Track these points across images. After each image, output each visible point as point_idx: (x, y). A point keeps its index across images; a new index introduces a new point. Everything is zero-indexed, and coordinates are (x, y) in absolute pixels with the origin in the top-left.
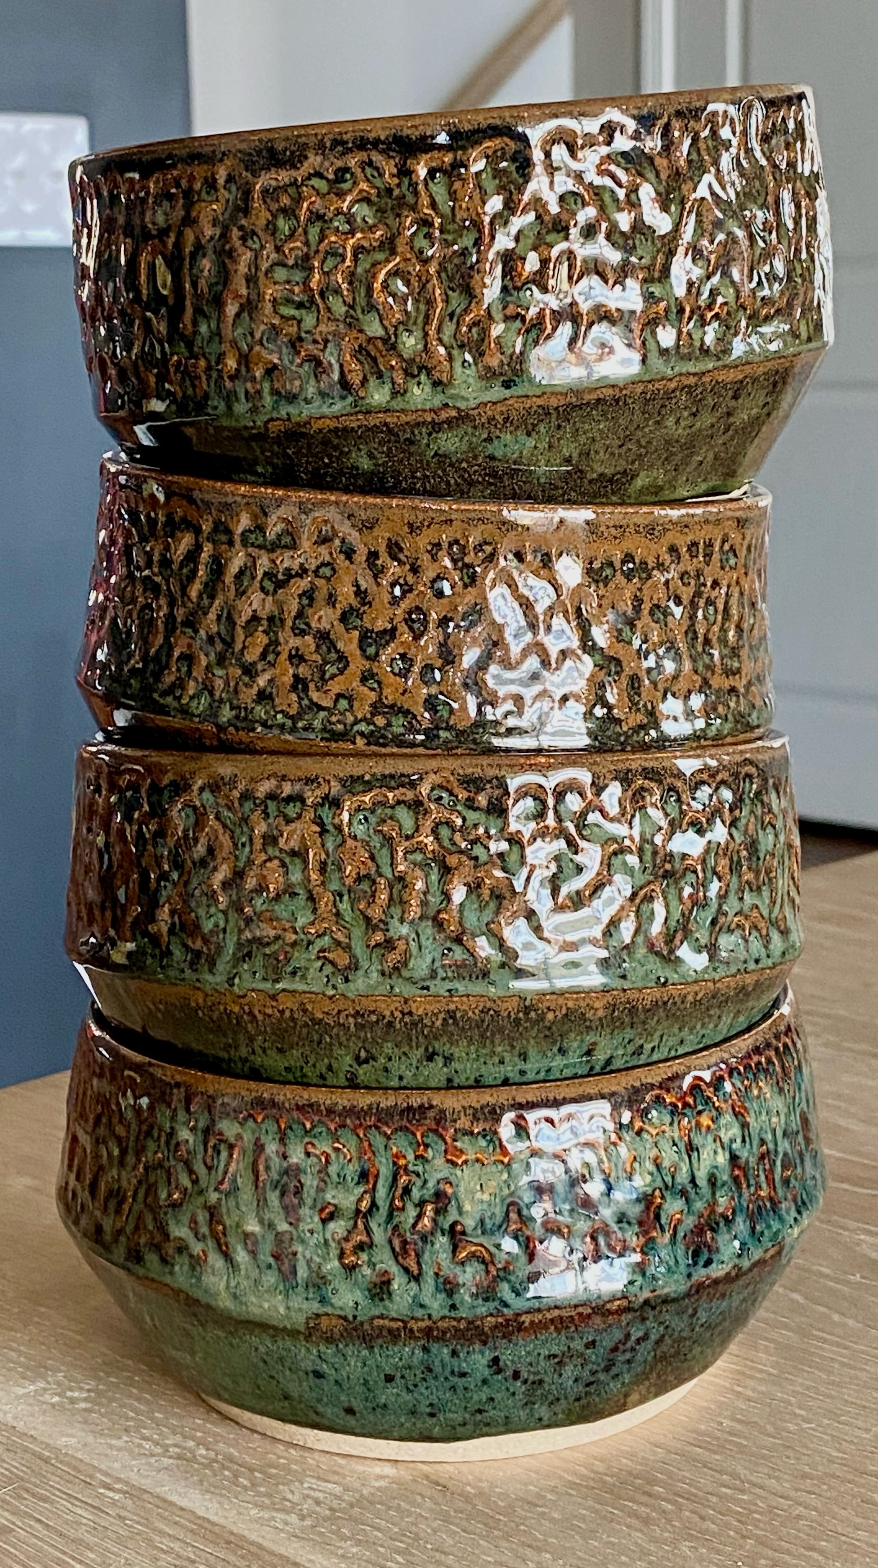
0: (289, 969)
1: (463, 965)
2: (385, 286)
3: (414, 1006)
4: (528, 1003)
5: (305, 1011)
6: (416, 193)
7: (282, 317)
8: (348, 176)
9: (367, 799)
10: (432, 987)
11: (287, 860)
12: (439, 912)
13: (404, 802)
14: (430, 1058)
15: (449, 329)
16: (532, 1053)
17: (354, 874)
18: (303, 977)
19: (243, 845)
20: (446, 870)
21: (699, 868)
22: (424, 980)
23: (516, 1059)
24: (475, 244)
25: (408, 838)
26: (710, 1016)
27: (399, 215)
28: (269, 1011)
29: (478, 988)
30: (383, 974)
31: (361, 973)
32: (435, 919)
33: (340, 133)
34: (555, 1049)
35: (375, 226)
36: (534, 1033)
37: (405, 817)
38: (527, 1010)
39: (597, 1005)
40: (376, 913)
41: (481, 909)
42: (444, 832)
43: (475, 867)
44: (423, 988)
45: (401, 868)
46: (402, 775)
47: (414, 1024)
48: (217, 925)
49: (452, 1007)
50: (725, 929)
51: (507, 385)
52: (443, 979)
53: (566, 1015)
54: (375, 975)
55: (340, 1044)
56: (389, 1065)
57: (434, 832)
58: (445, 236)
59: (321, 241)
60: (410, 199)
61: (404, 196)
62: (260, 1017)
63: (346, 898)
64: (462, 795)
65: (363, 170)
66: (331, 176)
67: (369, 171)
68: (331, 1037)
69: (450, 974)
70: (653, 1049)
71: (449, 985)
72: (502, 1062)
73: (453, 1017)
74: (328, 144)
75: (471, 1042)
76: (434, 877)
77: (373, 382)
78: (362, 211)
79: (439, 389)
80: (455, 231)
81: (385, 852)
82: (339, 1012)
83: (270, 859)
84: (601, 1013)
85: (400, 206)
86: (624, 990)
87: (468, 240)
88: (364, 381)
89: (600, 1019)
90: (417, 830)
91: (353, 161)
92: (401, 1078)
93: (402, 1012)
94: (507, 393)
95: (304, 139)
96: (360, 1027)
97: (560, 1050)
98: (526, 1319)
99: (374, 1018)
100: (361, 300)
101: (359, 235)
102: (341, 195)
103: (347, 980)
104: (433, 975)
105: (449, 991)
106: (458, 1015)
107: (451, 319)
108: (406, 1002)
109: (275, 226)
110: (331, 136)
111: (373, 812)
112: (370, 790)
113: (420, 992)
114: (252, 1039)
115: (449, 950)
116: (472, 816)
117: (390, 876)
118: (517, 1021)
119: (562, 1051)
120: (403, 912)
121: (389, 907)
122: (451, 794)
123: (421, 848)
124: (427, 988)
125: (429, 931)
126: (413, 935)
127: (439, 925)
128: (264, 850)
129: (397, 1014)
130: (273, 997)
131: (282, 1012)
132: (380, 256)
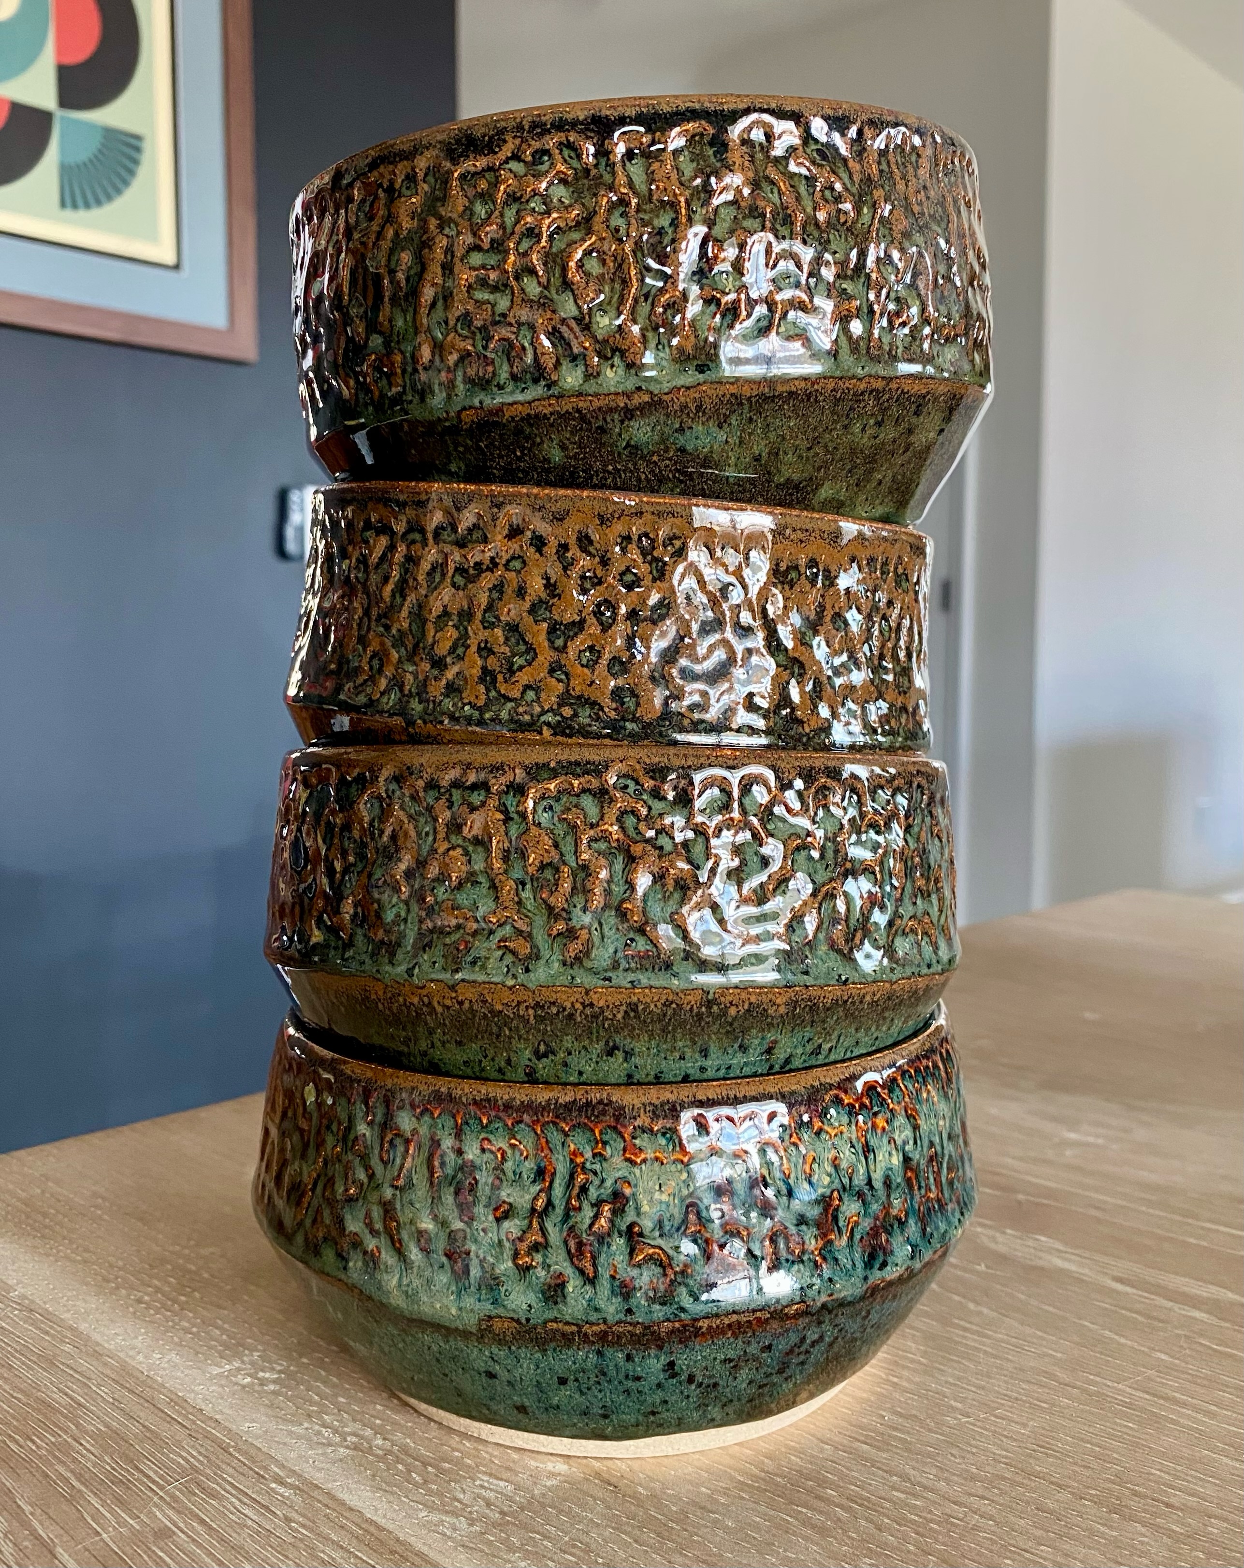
0: (469, 959)
1: (646, 956)
2: (580, 265)
3: (595, 997)
4: (710, 997)
5: (485, 1002)
6: (613, 173)
7: (477, 301)
8: (546, 158)
9: (552, 786)
10: (614, 977)
11: (470, 849)
12: (623, 901)
13: (589, 790)
14: (610, 1053)
15: (644, 308)
16: (713, 1049)
17: (537, 862)
18: (483, 967)
19: (427, 834)
20: (631, 860)
21: (877, 869)
22: (606, 971)
23: (697, 1055)
24: (671, 225)
25: (592, 826)
26: (884, 1018)
27: (595, 195)
28: (448, 1002)
29: (660, 980)
30: (564, 965)
31: (542, 962)
32: (618, 909)
33: (539, 115)
34: (736, 1046)
35: (571, 206)
36: (715, 1028)
37: (589, 803)
38: (709, 1004)
39: (778, 1001)
40: (557, 901)
41: (665, 899)
42: (630, 821)
43: (660, 857)
44: (605, 979)
45: (585, 856)
46: (588, 763)
47: (595, 1016)
48: (398, 915)
49: (635, 999)
50: (900, 932)
51: (701, 369)
52: (626, 970)
53: (748, 1011)
54: (556, 965)
55: (520, 1037)
56: (569, 1059)
57: (619, 820)
58: (641, 215)
59: (517, 222)
60: (607, 178)
61: (601, 176)
62: (439, 1009)
63: (528, 886)
64: (649, 784)
65: (561, 150)
66: (529, 158)
67: (566, 152)
68: (510, 1030)
69: (633, 965)
70: (830, 1050)
71: (631, 976)
72: (682, 1058)
73: (635, 1010)
74: (527, 127)
75: (651, 1037)
76: (619, 866)
77: (566, 365)
78: (560, 192)
79: (633, 371)
80: (652, 211)
81: (570, 839)
82: (519, 1003)
83: (453, 848)
84: (782, 1010)
85: (597, 186)
86: (807, 987)
87: (664, 221)
88: (557, 365)
89: (782, 1016)
90: (602, 818)
91: (551, 142)
92: (581, 1073)
93: (582, 1004)
94: (701, 377)
95: (503, 124)
96: (540, 1019)
97: (740, 1047)
98: (704, 1324)
99: (554, 1010)
100: (556, 281)
101: (555, 215)
102: (538, 176)
103: (527, 970)
104: (615, 966)
105: (632, 982)
106: (641, 1007)
107: (646, 300)
108: (587, 993)
109: (471, 210)
110: (530, 119)
111: (558, 800)
112: (555, 777)
113: (602, 982)
114: (431, 1032)
115: (632, 940)
116: (658, 806)
117: (574, 864)
118: (700, 1016)
119: (743, 1048)
120: (587, 901)
121: (571, 896)
122: (637, 783)
123: (605, 837)
124: (609, 979)
125: (613, 921)
126: (596, 925)
127: (623, 914)
128: (447, 838)
129: (578, 1006)
130: (453, 988)
131: (461, 1003)
132: (576, 236)
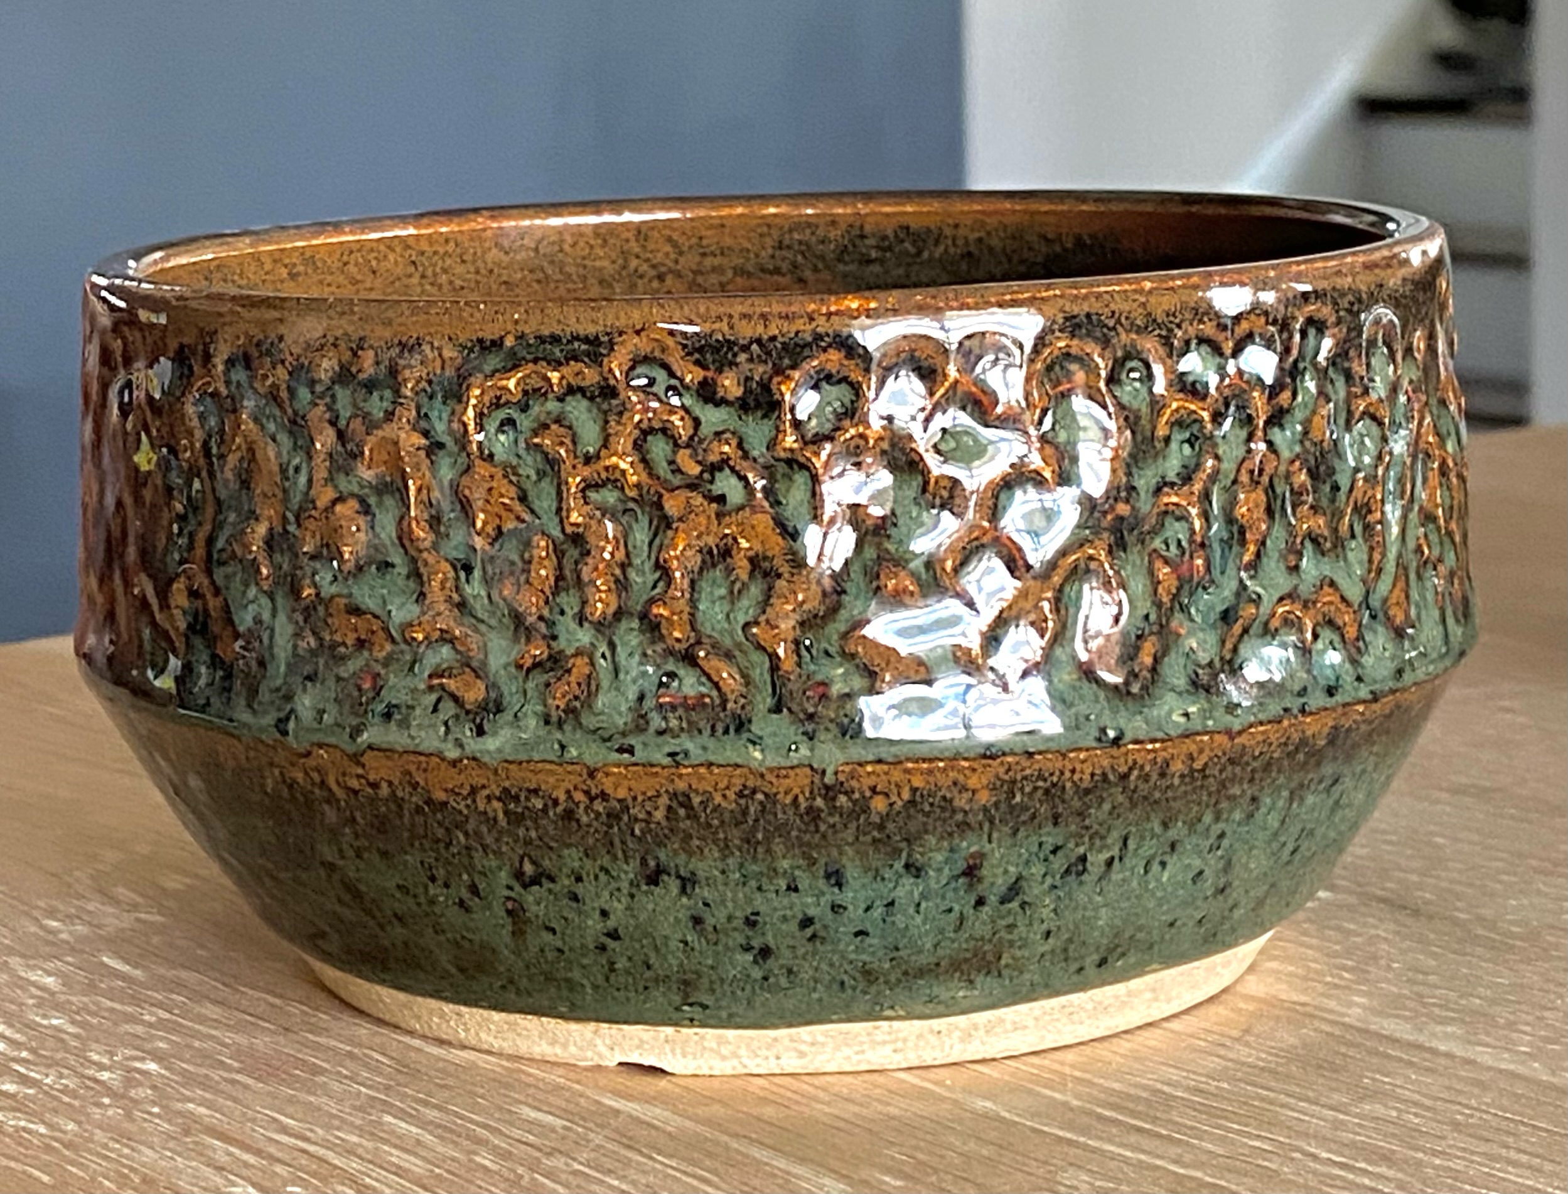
0: (380, 708)
1: (699, 704)
3: (608, 784)
4: (829, 779)
5: (415, 786)
9: (511, 384)
10: (638, 749)
11: (372, 500)
12: (652, 601)
13: (581, 390)
14: (654, 880)
16: (852, 872)
17: (489, 529)
18: (404, 724)
19: (297, 470)
20: (663, 523)
21: (1194, 511)
22: (624, 734)
23: (821, 883)
25: (588, 460)
28: (354, 783)
29: (729, 750)
30: (547, 722)
31: (507, 716)
32: (644, 616)
34: (899, 865)
36: (849, 835)
37: (580, 415)
38: (830, 792)
39: (973, 782)
40: (530, 604)
41: (734, 596)
42: (659, 448)
43: (719, 516)
44: (621, 750)
45: (575, 517)
46: (576, 338)
47: (613, 816)
48: (258, 621)
49: (681, 786)
50: (1256, 628)
52: (661, 733)
53: (912, 802)
54: (532, 722)
55: (485, 848)
56: (579, 889)
57: (638, 446)
62: (340, 793)
63: (477, 573)
64: (692, 376)
68: (466, 834)
69: (674, 723)
70: (1110, 863)
71: (672, 745)
72: (793, 888)
73: (687, 805)
75: (726, 849)
76: (641, 535)
81: (547, 487)
82: (474, 791)
83: (340, 499)
84: (984, 797)
86: (1030, 755)
89: (985, 810)
90: (605, 445)
92: (604, 914)
93: (587, 793)
96: (515, 819)
97: (907, 866)
99: (539, 804)
103: (480, 732)
104: (640, 722)
105: (672, 755)
106: (696, 800)
108: (592, 774)
111: (525, 408)
112: (515, 367)
113: (616, 756)
115: (672, 675)
116: (712, 417)
117: (556, 533)
118: (813, 814)
119: (915, 870)
120: (584, 603)
121: (556, 590)
122: (672, 374)
123: (614, 480)
124: (630, 750)
125: (634, 639)
126: (603, 648)
127: (652, 627)
128: (330, 480)
129: (579, 796)
130: (356, 758)
131: (375, 786)
